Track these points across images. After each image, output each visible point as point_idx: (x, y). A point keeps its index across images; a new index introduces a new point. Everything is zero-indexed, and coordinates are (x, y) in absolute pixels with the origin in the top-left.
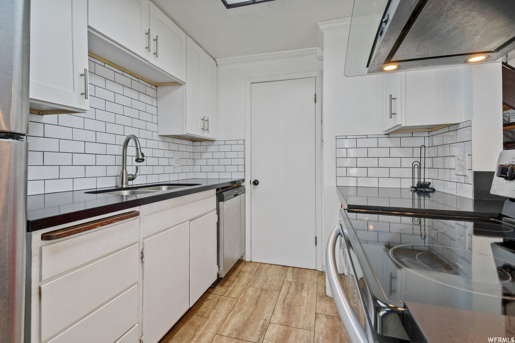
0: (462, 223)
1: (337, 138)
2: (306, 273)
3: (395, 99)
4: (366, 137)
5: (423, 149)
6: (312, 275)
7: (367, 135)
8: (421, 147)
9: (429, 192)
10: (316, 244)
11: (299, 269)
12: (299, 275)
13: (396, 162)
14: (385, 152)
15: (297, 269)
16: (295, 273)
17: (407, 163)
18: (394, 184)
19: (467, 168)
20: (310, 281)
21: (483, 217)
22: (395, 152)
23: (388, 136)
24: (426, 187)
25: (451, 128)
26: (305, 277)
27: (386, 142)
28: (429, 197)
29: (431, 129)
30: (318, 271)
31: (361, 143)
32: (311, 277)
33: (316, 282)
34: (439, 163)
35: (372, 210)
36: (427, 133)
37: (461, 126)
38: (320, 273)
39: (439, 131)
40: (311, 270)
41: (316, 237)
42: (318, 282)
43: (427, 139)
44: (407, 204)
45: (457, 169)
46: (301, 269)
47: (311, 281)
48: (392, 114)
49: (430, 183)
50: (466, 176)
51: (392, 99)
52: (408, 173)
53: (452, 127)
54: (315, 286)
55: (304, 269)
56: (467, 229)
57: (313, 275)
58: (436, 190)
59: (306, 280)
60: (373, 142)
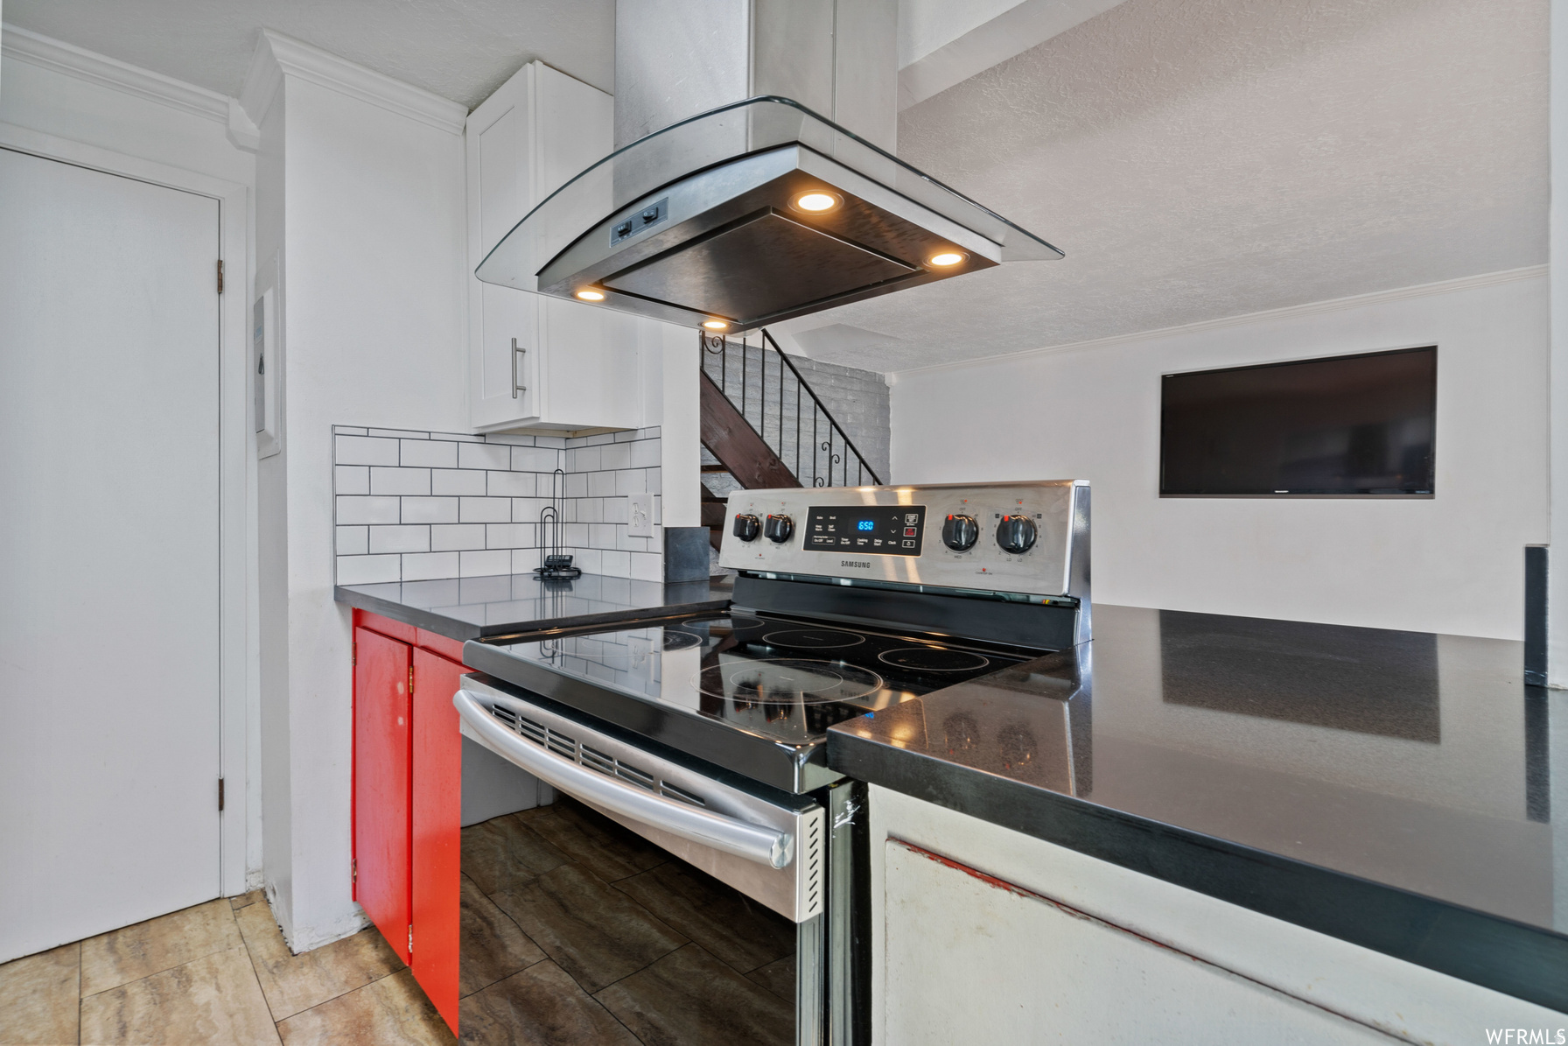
0: (642, 632)
1: (338, 430)
2: (178, 928)
3: (524, 351)
4: (426, 436)
5: (559, 477)
6: (212, 922)
7: (430, 433)
8: (555, 473)
9: (571, 578)
10: (221, 807)
11: (137, 930)
12: (147, 946)
13: (499, 510)
14: (474, 482)
15: (129, 933)
16: (128, 950)
17: (528, 511)
18: (496, 565)
19: (653, 522)
20: (206, 944)
21: (709, 610)
22: (500, 483)
23: (481, 439)
24: (564, 567)
25: (619, 437)
26: (183, 941)
27: (477, 455)
28: (571, 589)
29: (572, 435)
30: (229, 898)
31: (414, 452)
32: (207, 931)
33: (237, 933)
34: (587, 510)
35: (537, 630)
36: (563, 440)
37: (640, 435)
38: (241, 901)
39: (592, 441)
40: (196, 909)
41: (221, 782)
42: (246, 932)
43: (562, 453)
44: (524, 613)
45: (632, 523)
46: (152, 923)
47: (215, 941)
48: (518, 389)
49: (571, 557)
50: (651, 537)
51: (517, 350)
52: (526, 535)
53: (622, 436)
54: (236, 950)
55: (163, 919)
56: (652, 643)
57: (214, 918)
58: (583, 571)
59: (191, 947)
60: (442, 454)
